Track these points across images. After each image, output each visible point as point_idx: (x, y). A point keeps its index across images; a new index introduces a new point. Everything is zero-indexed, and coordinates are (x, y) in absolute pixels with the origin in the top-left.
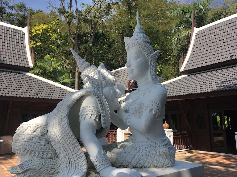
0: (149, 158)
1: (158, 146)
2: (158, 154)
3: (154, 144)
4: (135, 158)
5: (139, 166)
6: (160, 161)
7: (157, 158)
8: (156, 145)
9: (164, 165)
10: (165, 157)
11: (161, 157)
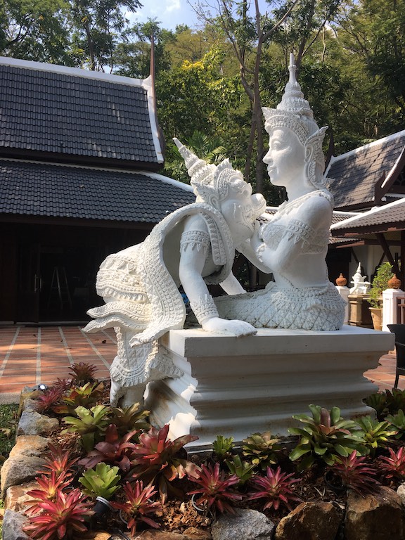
0: (289, 313)
1: (306, 296)
2: (304, 308)
3: (299, 293)
4: (266, 313)
5: (271, 325)
6: (308, 319)
7: (303, 314)
8: (303, 295)
9: (315, 326)
10: (317, 314)
11: (309, 314)
